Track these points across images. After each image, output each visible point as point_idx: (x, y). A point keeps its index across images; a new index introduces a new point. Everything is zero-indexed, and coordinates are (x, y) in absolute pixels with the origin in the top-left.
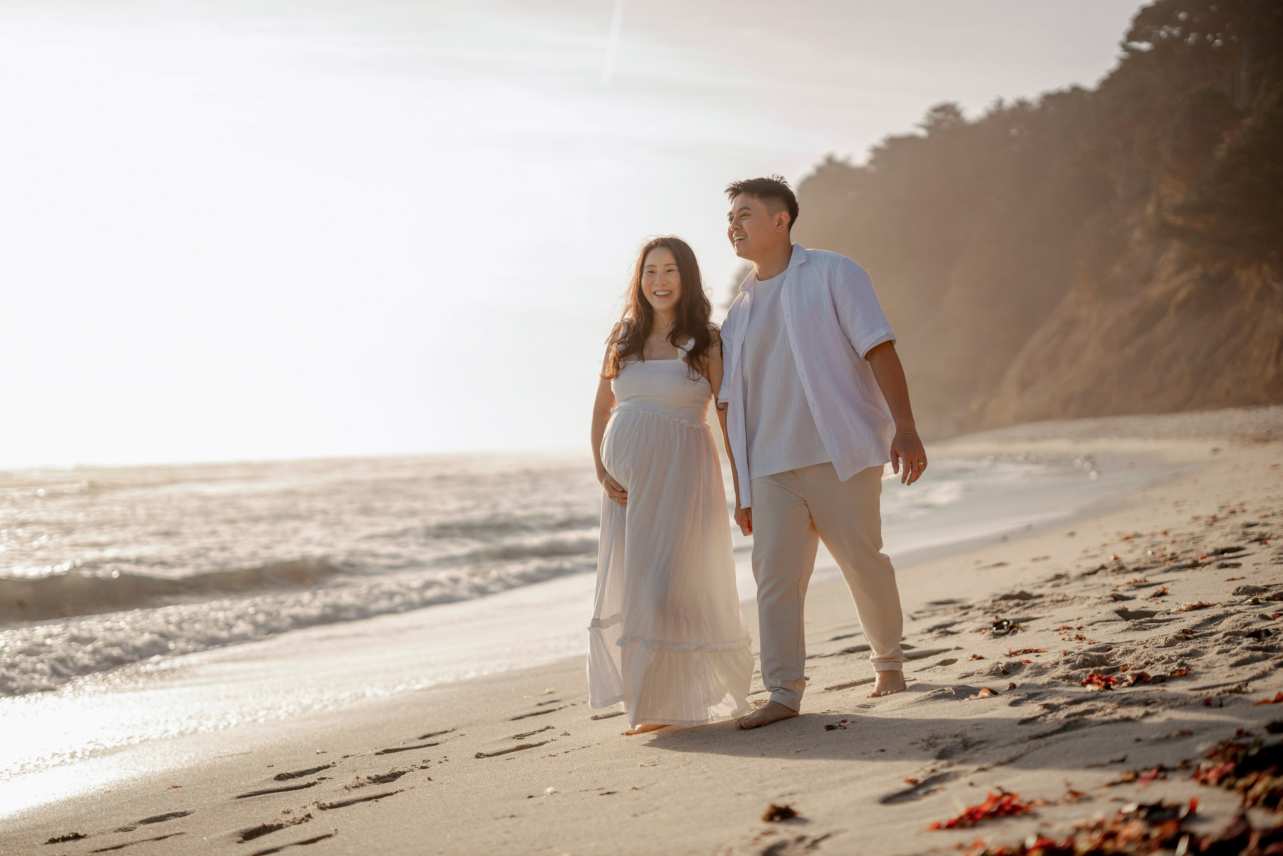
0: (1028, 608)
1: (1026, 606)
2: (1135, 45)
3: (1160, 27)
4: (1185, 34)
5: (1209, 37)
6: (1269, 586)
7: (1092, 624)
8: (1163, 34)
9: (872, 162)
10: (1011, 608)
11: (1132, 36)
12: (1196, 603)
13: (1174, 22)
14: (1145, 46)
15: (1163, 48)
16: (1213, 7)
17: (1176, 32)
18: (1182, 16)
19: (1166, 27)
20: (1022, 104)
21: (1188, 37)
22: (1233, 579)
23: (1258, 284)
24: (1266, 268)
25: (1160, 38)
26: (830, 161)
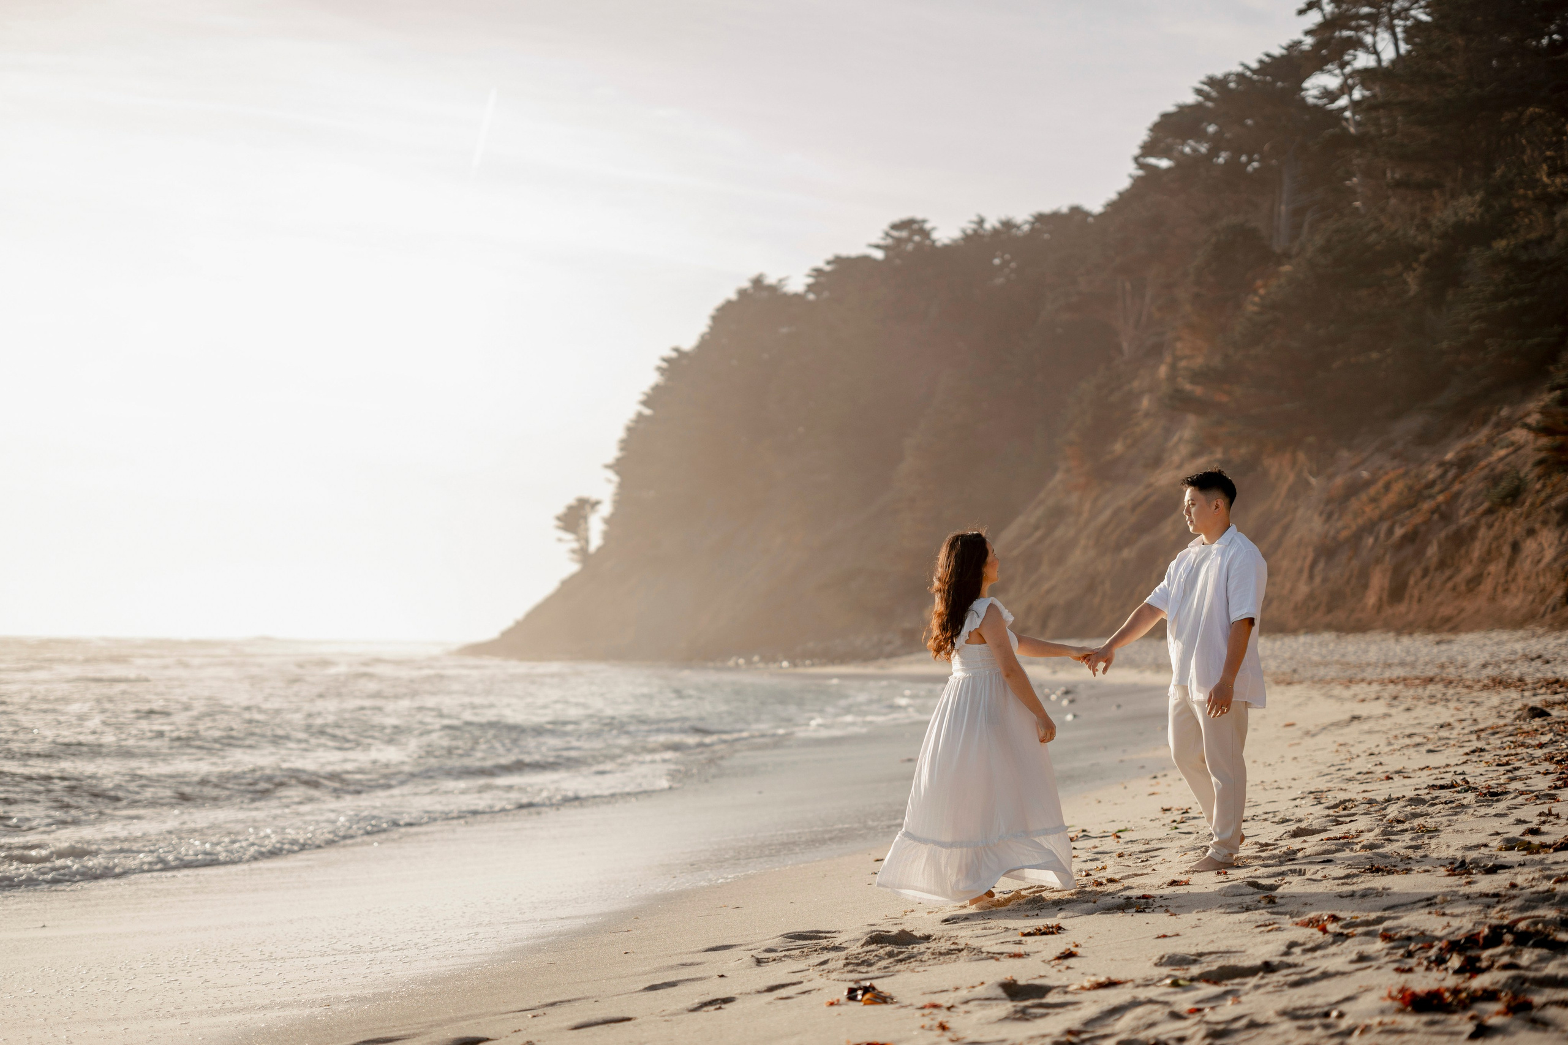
0: (901, 961)
1: (901, 957)
2: (1152, 161)
3: (1184, 143)
4: (1214, 152)
5: (1244, 158)
6: (1201, 955)
7: (967, 1002)
8: (1187, 150)
9: (810, 288)
10: (881, 959)
11: (1148, 149)
12: (1102, 979)
13: (1201, 136)
14: (1164, 163)
15: (1187, 168)
16: (1249, 122)
17: (1203, 149)
18: (1211, 129)
19: (1191, 142)
20: (1008, 225)
21: (1218, 157)
22: (1165, 936)
23: (1291, 478)
24: (1301, 456)
25: (1182, 153)
26: (758, 282)
